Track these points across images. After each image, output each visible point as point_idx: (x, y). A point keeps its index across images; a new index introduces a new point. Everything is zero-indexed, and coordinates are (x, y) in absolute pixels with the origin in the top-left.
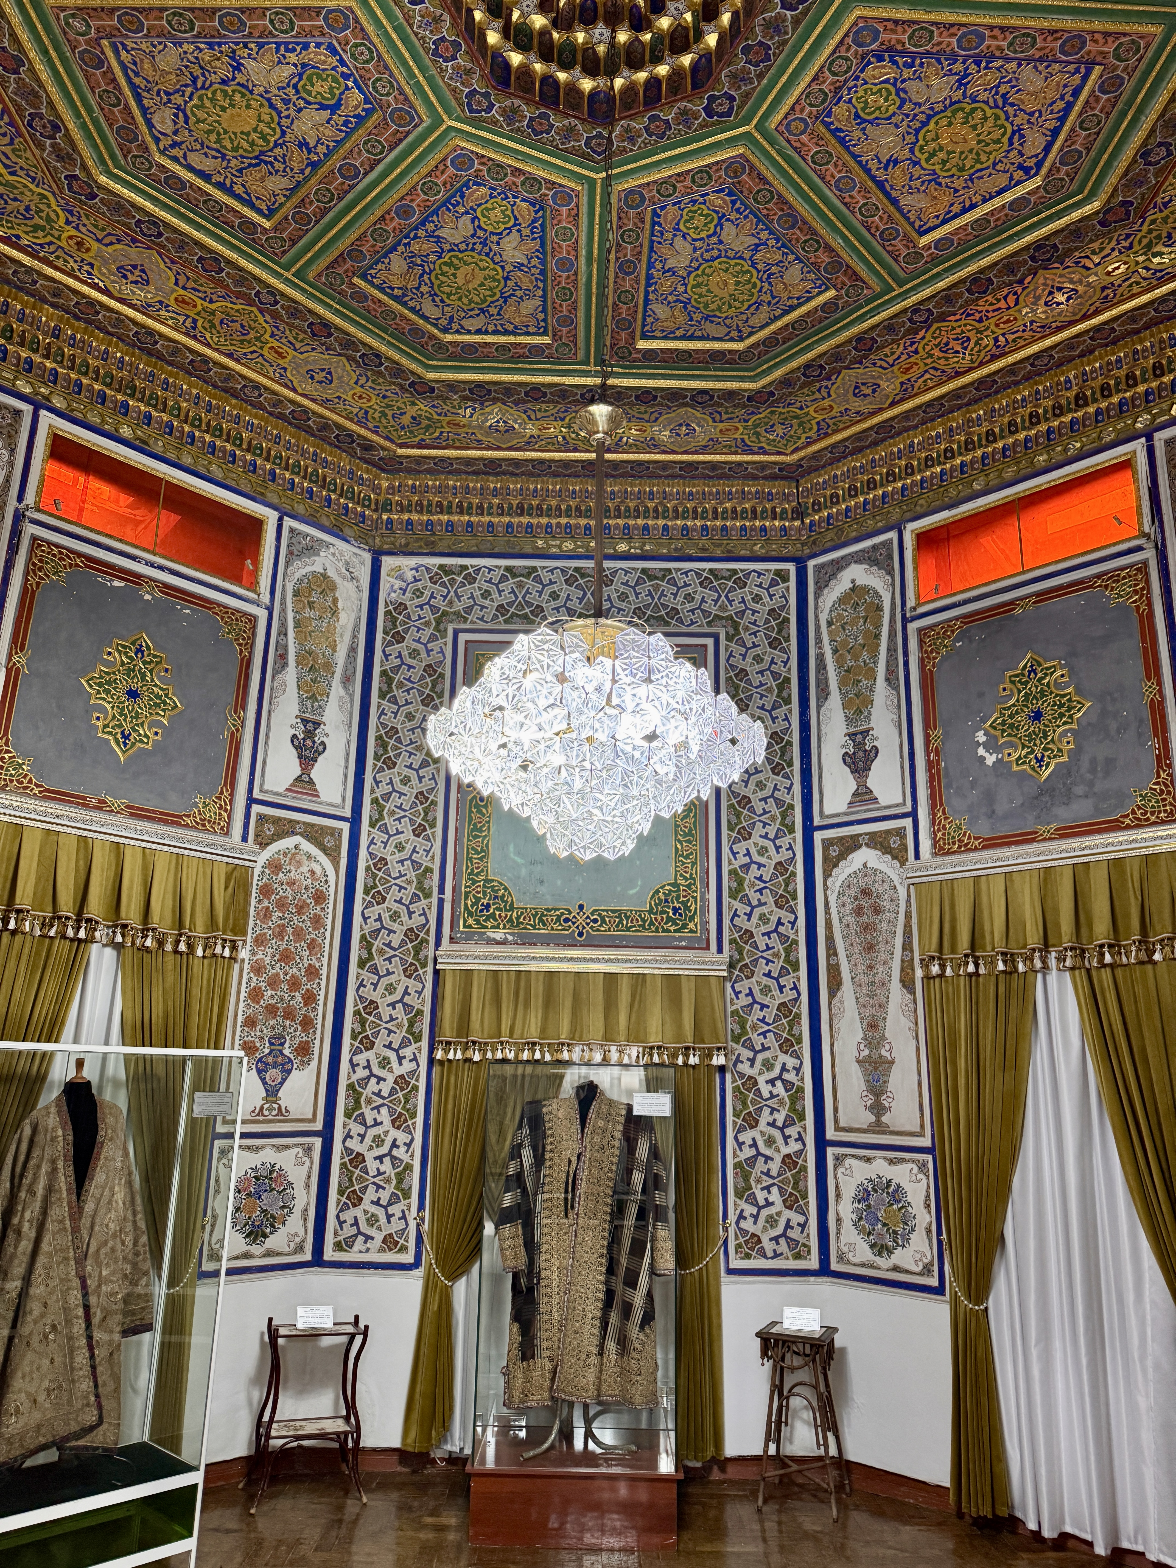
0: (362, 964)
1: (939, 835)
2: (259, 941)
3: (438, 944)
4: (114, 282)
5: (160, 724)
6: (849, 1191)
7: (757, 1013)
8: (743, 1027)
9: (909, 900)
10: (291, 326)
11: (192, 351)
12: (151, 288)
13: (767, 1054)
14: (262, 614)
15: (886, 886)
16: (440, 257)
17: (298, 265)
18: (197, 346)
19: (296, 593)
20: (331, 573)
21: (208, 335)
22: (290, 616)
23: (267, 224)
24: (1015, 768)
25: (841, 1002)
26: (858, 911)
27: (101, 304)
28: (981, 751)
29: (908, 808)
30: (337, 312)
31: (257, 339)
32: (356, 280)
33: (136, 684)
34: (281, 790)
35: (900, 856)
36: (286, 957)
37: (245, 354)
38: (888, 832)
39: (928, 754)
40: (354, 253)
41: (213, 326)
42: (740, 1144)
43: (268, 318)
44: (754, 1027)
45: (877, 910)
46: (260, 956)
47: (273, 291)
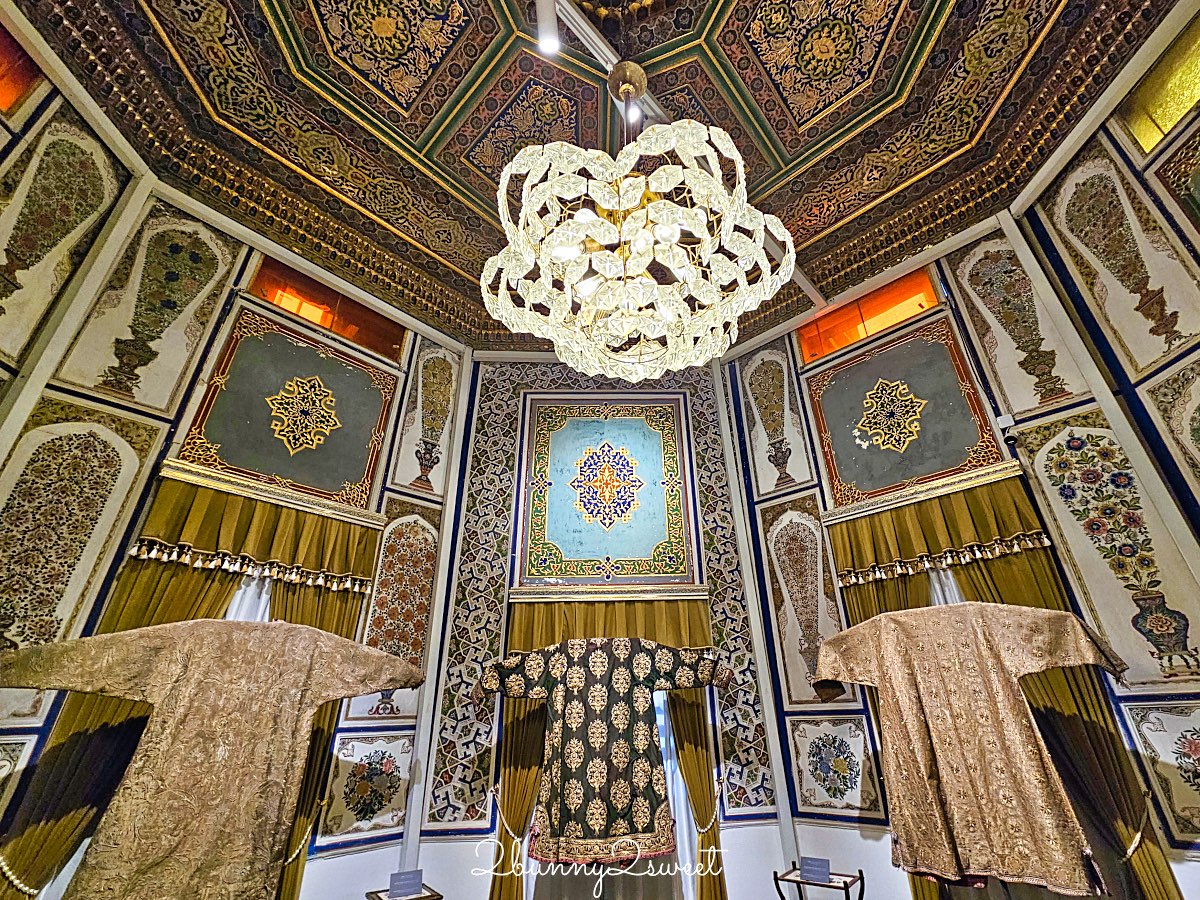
0: (458, 603)
1: (838, 496)
2: (383, 584)
3: (511, 585)
4: (312, 162)
5: (324, 434)
6: (805, 749)
7: (729, 625)
8: (721, 635)
9: (823, 540)
10: (424, 195)
11: (363, 215)
12: (335, 166)
13: (739, 653)
14: (402, 376)
15: (807, 533)
16: (514, 142)
17: (427, 148)
18: (367, 213)
19: (425, 367)
20: (449, 359)
21: (373, 205)
22: (420, 379)
23: (406, 115)
24: (883, 448)
25: (785, 613)
26: (790, 552)
27: (304, 178)
28: (858, 441)
29: (816, 481)
30: (453, 186)
31: (404, 207)
32: (462, 159)
33: (307, 407)
34: (407, 484)
35: (812, 511)
36: (403, 596)
37: (397, 219)
38: (804, 498)
39: (823, 448)
40: (460, 136)
41: (376, 197)
42: (726, 719)
43: (410, 190)
44: (728, 635)
45: (803, 549)
46: (383, 595)
47: (412, 168)
